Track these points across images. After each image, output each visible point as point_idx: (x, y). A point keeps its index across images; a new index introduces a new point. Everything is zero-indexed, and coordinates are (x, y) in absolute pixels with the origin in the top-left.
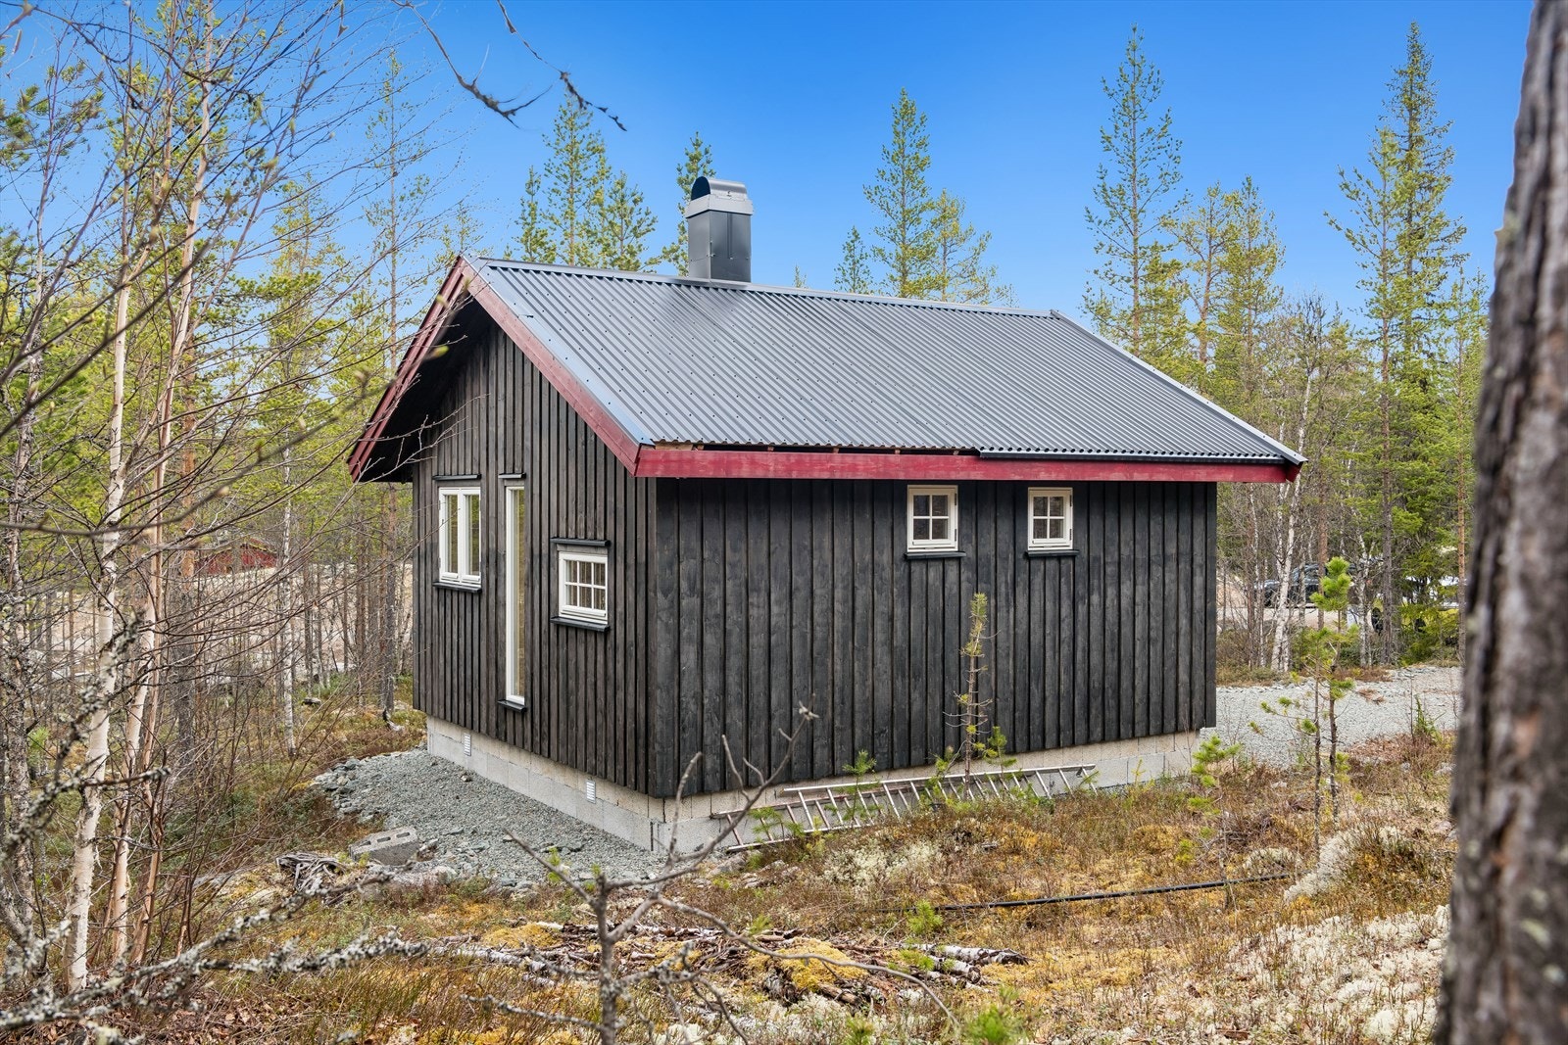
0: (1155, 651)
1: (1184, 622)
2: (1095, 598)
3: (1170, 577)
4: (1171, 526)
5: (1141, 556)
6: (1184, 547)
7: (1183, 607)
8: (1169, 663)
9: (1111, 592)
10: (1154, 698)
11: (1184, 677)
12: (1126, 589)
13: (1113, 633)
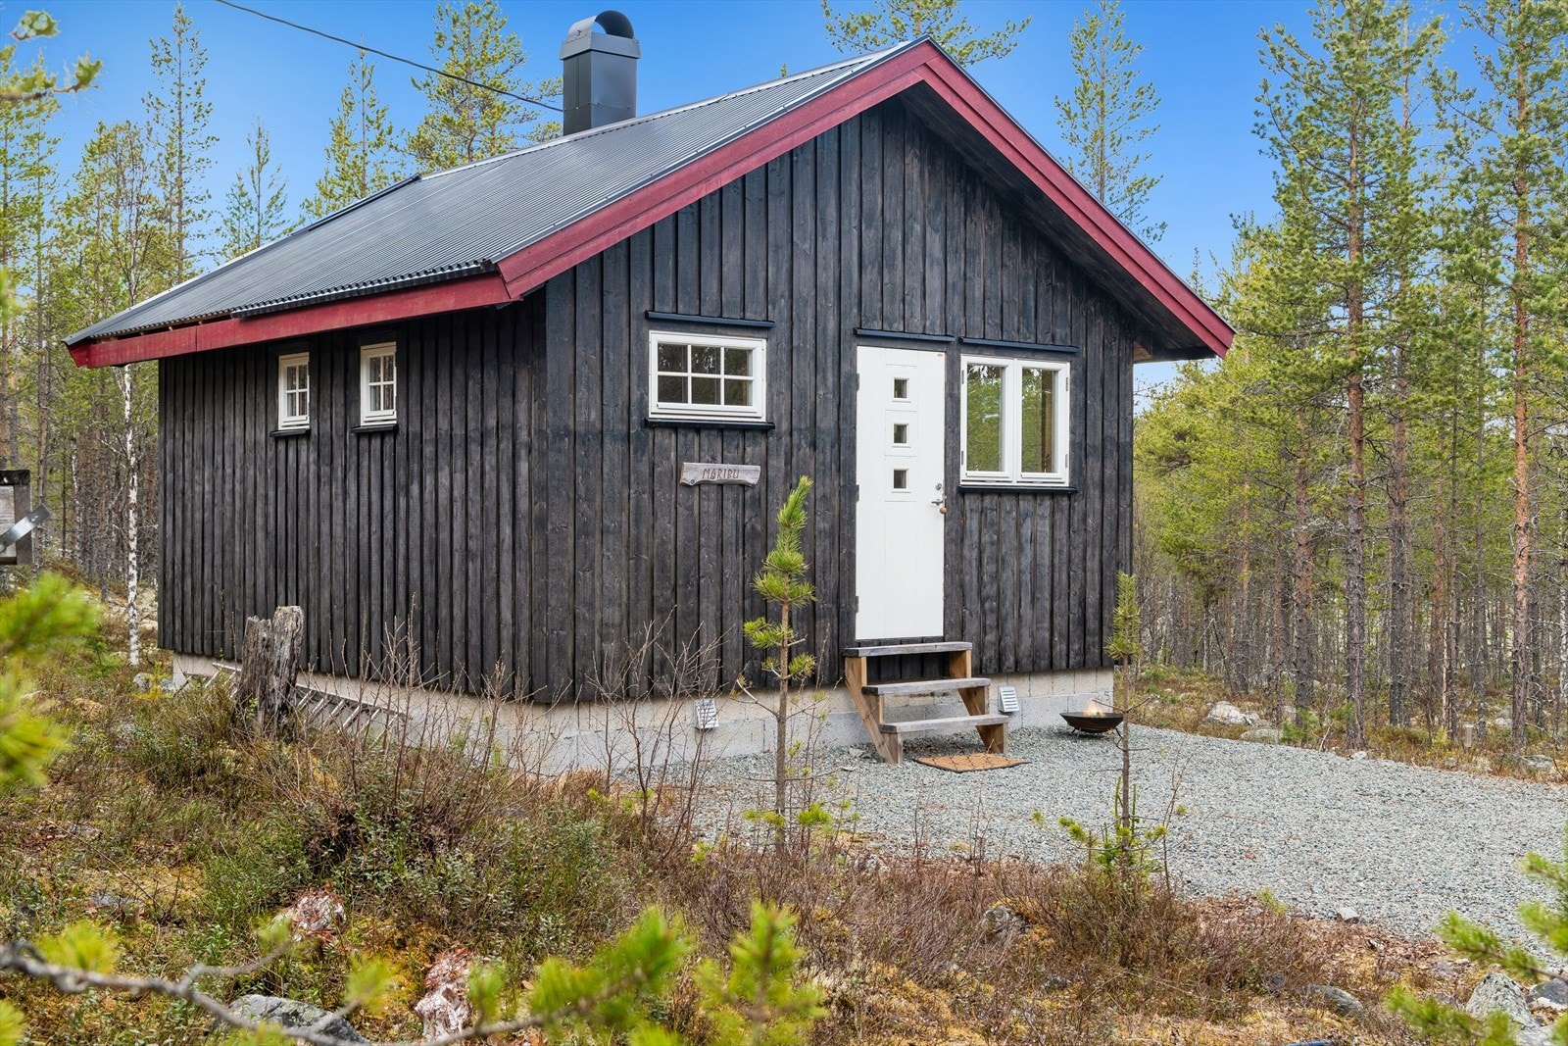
0: (473, 567)
1: (507, 531)
2: (415, 489)
3: (490, 461)
4: (491, 385)
5: (459, 431)
6: (507, 417)
7: (506, 509)
8: (490, 591)
9: (429, 480)
10: (474, 640)
11: (507, 615)
12: (444, 479)
13: (431, 538)
